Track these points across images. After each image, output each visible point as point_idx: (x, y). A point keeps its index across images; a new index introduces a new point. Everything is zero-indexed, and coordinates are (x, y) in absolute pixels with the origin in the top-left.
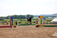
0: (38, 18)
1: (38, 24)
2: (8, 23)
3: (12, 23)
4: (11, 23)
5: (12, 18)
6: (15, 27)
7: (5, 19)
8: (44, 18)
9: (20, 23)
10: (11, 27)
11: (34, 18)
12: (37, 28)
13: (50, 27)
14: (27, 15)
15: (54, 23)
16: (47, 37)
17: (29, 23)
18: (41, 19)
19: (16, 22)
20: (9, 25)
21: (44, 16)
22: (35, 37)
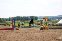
0: (43, 19)
1: (42, 26)
2: (10, 25)
3: (15, 25)
4: (13, 25)
5: (14, 19)
6: (17, 29)
7: (6, 21)
8: (49, 19)
9: (23, 25)
10: (13, 29)
11: (38, 20)
12: (42, 30)
13: (56, 30)
14: (31, 17)
15: (60, 25)
16: (52, 40)
17: (33, 25)
18: (46, 21)
19: (19, 24)
20: (11, 27)
21: (49, 17)
22: (39, 40)
